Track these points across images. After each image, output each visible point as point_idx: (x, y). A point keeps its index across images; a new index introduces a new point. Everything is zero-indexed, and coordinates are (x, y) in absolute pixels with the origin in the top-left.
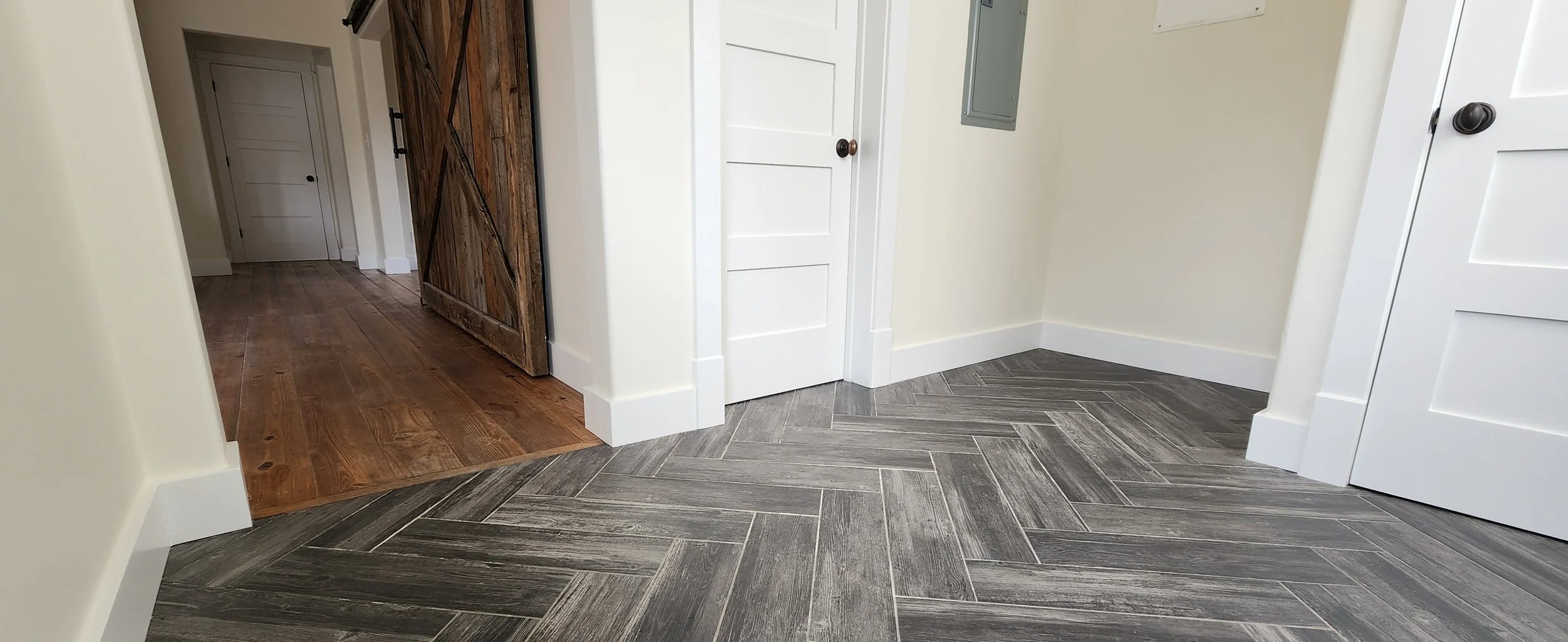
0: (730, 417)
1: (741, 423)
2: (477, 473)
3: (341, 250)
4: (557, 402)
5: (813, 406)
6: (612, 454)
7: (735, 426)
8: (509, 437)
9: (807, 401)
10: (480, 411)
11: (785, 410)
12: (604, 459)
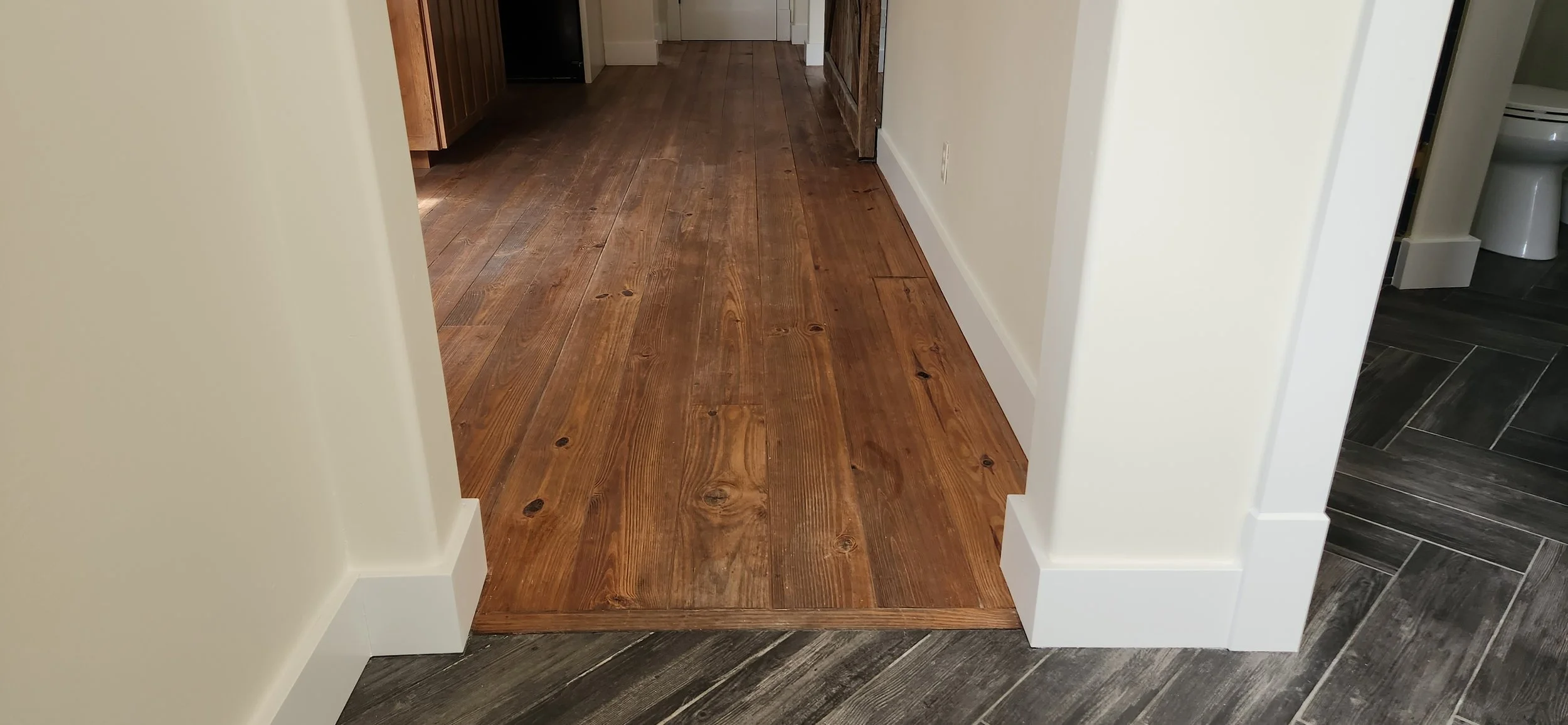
0: (1320, 627)
1: (1340, 663)
2: (783, 633)
3: (793, 26)
4: (975, 469)
5: (1555, 661)
6: (1023, 665)
7: (1321, 668)
8: (865, 548)
9: (1544, 634)
10: (844, 459)
11: (1472, 651)
12: (1004, 679)
